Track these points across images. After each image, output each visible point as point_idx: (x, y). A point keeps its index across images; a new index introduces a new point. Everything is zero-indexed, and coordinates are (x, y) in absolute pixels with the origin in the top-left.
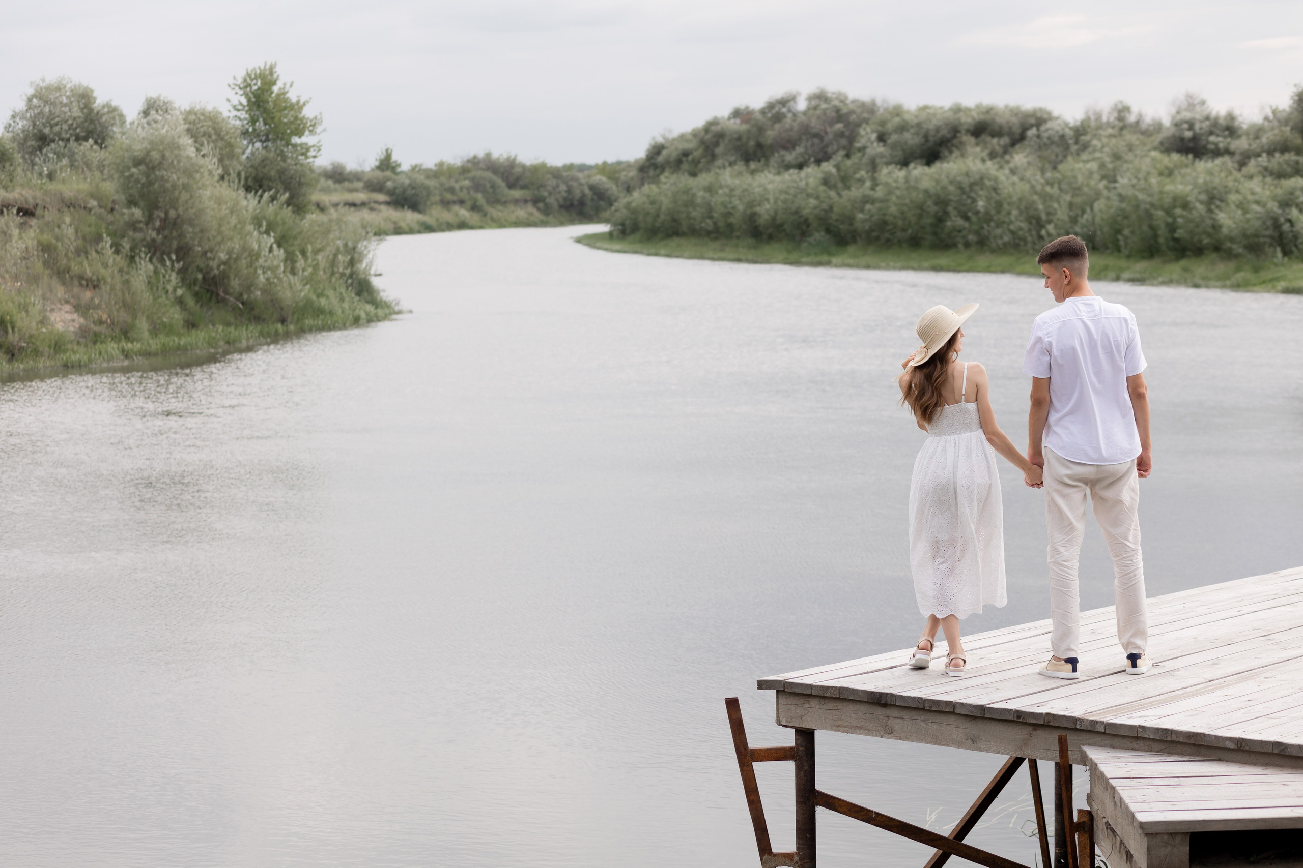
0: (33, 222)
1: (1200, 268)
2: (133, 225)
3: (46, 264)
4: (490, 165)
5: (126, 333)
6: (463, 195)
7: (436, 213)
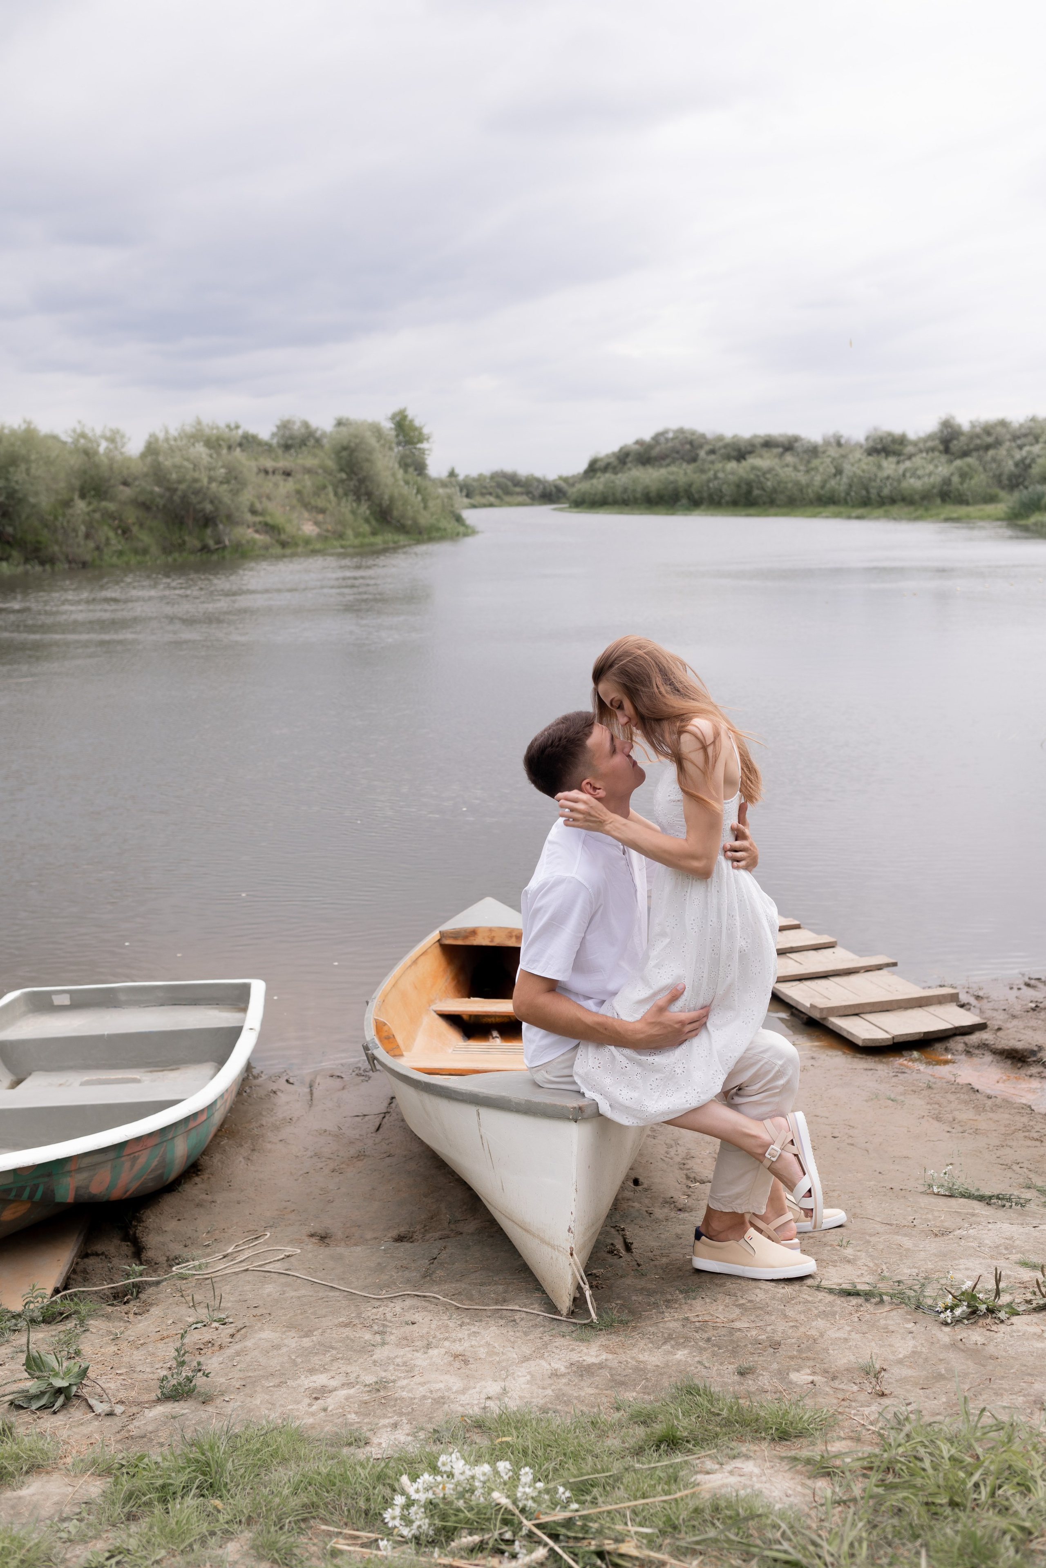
0: (290, 479)
1: (895, 510)
2: (342, 481)
3: (298, 500)
4: (504, 475)
5: (341, 536)
6: (491, 490)
7: (478, 499)
